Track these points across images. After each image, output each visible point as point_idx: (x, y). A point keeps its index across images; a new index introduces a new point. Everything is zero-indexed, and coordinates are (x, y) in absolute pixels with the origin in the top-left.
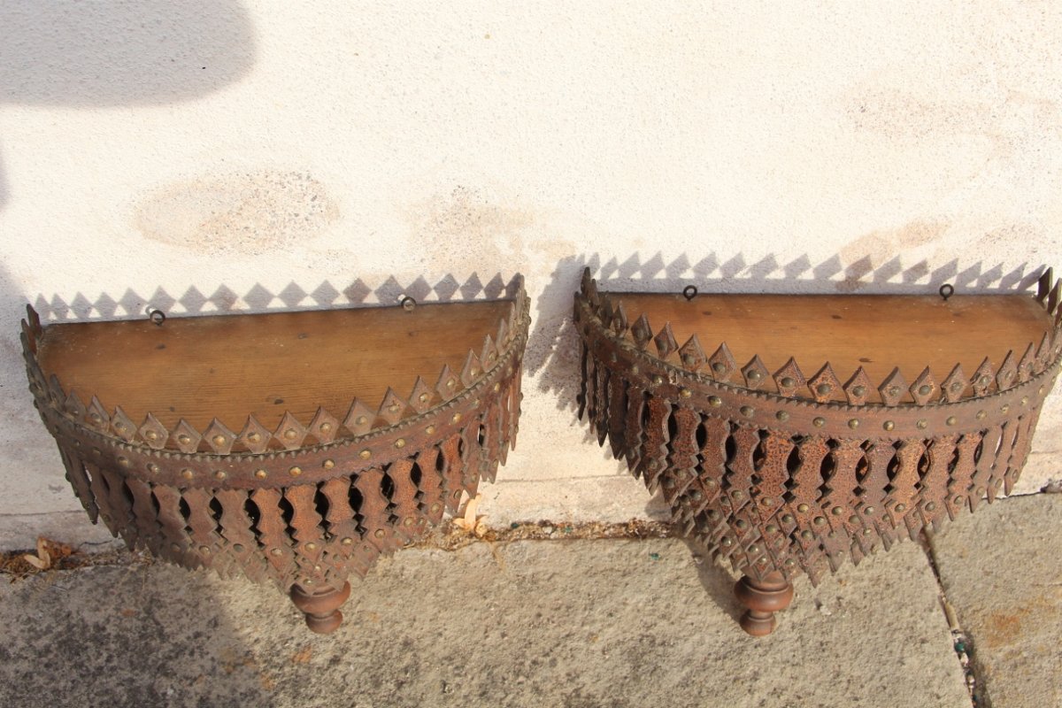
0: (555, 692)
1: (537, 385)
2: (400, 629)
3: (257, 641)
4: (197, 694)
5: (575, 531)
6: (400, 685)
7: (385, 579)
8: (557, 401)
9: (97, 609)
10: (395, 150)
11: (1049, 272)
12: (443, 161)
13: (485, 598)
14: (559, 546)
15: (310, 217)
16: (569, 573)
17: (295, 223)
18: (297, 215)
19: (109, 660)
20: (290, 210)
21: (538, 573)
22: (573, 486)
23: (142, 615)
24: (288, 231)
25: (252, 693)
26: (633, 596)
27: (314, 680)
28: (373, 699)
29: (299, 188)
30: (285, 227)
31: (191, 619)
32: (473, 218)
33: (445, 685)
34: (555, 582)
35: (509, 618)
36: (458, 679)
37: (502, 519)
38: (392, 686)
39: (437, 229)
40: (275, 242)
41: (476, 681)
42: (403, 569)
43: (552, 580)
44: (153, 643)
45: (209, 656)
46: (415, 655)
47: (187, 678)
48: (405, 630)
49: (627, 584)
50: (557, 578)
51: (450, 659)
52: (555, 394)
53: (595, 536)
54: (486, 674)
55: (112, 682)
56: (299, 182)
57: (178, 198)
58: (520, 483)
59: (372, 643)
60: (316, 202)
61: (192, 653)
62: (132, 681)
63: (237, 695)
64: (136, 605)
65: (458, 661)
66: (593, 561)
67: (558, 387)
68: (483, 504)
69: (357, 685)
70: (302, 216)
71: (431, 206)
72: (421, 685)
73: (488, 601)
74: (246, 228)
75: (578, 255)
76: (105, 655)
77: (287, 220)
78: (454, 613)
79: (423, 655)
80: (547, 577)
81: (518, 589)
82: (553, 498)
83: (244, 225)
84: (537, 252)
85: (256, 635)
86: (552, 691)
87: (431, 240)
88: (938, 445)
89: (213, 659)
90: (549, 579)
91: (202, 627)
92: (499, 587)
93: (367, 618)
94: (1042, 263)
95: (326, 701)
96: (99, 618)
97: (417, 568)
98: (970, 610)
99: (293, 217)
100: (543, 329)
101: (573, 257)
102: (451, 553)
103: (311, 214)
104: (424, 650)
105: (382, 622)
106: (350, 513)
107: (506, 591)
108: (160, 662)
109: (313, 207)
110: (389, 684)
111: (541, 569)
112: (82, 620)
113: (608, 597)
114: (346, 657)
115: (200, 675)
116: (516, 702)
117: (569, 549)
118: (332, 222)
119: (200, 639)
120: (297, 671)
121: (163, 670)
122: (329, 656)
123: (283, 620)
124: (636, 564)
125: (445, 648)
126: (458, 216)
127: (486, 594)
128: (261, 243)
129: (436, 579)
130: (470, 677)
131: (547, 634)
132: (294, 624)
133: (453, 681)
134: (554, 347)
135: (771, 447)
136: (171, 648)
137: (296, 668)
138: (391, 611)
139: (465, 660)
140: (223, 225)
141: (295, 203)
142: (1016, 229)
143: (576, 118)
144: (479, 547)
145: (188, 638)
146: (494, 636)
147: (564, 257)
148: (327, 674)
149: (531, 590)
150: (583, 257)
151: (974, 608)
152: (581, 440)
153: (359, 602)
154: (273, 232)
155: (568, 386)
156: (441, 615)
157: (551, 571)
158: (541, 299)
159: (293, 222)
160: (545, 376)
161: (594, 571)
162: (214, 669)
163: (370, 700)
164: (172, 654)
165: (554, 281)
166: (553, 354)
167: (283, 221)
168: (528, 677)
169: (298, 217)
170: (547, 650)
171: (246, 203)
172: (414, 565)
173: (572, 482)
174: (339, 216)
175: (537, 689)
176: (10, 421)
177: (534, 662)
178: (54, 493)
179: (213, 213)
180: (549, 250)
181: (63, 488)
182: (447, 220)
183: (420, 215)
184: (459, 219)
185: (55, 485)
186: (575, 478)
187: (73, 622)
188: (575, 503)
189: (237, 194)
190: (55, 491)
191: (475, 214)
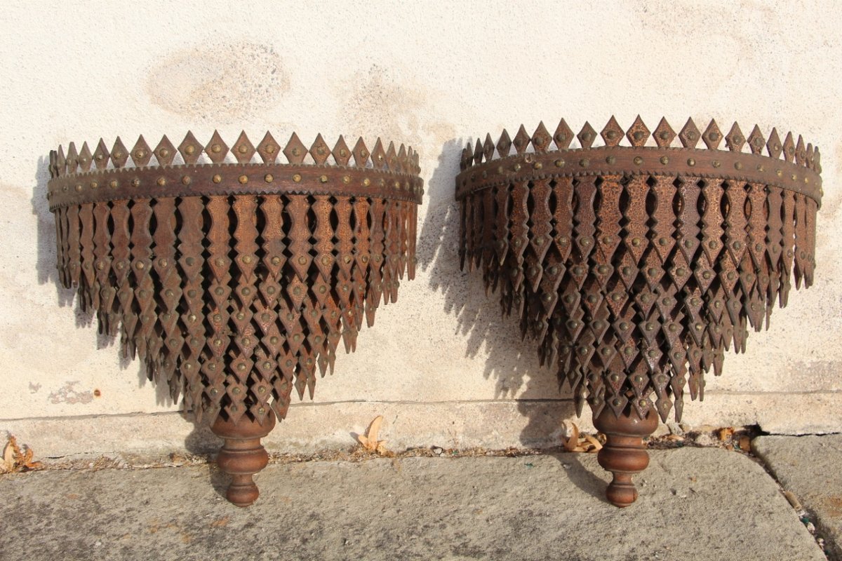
0: (445, 545)
1: (428, 282)
2: (308, 507)
3: (182, 514)
4: (121, 545)
5: (461, 453)
6: (305, 541)
7: (297, 478)
8: (443, 302)
9: (46, 494)
10: (332, 28)
12: (364, 41)
13: (384, 488)
14: (448, 461)
15: (270, 89)
16: (456, 475)
17: (259, 93)
18: (260, 86)
19: (49, 524)
20: (256, 81)
21: (430, 475)
22: (458, 410)
23: (84, 498)
24: (252, 102)
25: (172, 545)
26: (512, 488)
27: (228, 537)
28: (279, 549)
29: (265, 60)
30: (251, 98)
31: (126, 501)
32: (383, 96)
33: (345, 540)
34: (445, 480)
35: (405, 501)
36: (357, 537)
37: (400, 444)
38: (298, 542)
39: (358, 106)
40: (243, 113)
41: (373, 538)
42: (314, 472)
43: (442, 479)
44: (90, 515)
45: (138, 523)
46: (320, 523)
47: (114, 536)
48: (312, 508)
49: (506, 480)
50: (446, 478)
51: (351, 525)
52: (443, 293)
53: (478, 456)
54: (382, 534)
55: (47, 539)
56: (265, 55)
57: (180, 65)
58: (415, 405)
59: (283, 516)
60: (275, 75)
61: (123, 521)
62: (66, 537)
63: (158, 546)
64: (80, 492)
65: (358, 526)
66: (477, 468)
67: (445, 284)
68: (384, 430)
69: (266, 540)
70: (264, 88)
71: (354, 82)
72: (324, 541)
73: (385, 491)
74: (224, 97)
75: (457, 138)
76: (45, 522)
77: (253, 91)
78: (356, 497)
79: (327, 523)
80: (437, 477)
81: (413, 483)
82: (442, 425)
83: (223, 94)
84: (428, 135)
85: (181, 511)
86: (441, 544)
87: (352, 117)
89: (140, 524)
90: (439, 478)
91: (136, 505)
92: (396, 482)
93: (280, 500)
95: (237, 550)
96: (47, 500)
97: (325, 471)
99: (258, 88)
100: (433, 217)
101: (454, 140)
102: (356, 464)
103: (270, 86)
104: (328, 520)
105: (293, 504)
106: (281, 235)
107: (402, 485)
108: (94, 526)
109: (272, 79)
110: (295, 540)
111: (432, 472)
112: (31, 501)
113: (490, 488)
114: (259, 524)
115: (127, 534)
116: (409, 550)
117: (456, 462)
118: (284, 94)
119: (131, 513)
120: (214, 531)
121: (96, 531)
122: (244, 523)
123: (206, 502)
124: (514, 469)
125: (347, 519)
126: (372, 93)
127: (385, 487)
128: (232, 113)
129: (342, 478)
130: (368, 536)
131: (437, 510)
132: (216, 504)
133: (351, 540)
134: (442, 238)
135: (605, 191)
136: (105, 517)
137: (213, 529)
138: (301, 497)
139: (364, 526)
140: (208, 93)
141: (260, 75)
143: (454, 7)
144: (378, 460)
145: (121, 512)
146: (390, 512)
147: (447, 140)
148: (240, 534)
149: (423, 484)
150: (461, 140)
152: (464, 353)
153: (274, 491)
154: (242, 103)
155: (452, 285)
156: (344, 499)
157: (441, 473)
158: (432, 183)
159: (257, 93)
160: (435, 272)
161: (477, 474)
162: (140, 530)
163: (277, 549)
164: (105, 522)
165: (440, 165)
166: (440, 245)
167: (250, 92)
168: (420, 536)
169: (261, 88)
170: (438, 519)
171: (227, 72)
172: (323, 469)
173: (458, 406)
174: (290, 88)
175: (428, 543)
176: (15, 299)
177: (426, 526)
178: (32, 393)
179: (203, 80)
180: (437, 132)
181: (41, 386)
182: (365, 97)
183: (346, 91)
184: (373, 97)
185: (34, 383)
186: (460, 402)
187: (23, 502)
188: (461, 429)
189: (222, 63)
190: (33, 391)
191: (384, 92)
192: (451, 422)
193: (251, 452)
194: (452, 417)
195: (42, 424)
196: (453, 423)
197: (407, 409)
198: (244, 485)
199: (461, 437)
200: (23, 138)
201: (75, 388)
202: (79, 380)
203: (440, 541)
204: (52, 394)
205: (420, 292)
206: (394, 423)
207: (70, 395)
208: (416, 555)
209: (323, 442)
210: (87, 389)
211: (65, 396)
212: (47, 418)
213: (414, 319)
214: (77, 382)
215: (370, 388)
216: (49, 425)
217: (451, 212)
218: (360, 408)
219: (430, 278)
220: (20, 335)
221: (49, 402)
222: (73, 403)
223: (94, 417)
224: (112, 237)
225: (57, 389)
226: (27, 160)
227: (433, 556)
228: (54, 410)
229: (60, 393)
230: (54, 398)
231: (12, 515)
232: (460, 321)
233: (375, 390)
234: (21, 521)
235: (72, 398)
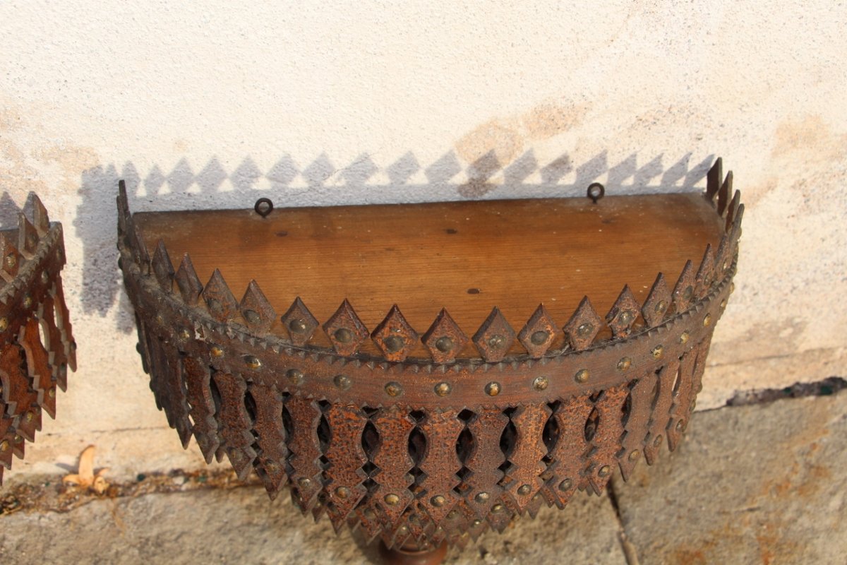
1: (115, 326)
5: (210, 479)
11: (719, 162)
14: (191, 499)
16: (199, 531)
21: (164, 533)
26: (272, 555)
34: (184, 543)
37: (127, 470)
43: (180, 540)
49: (265, 541)
50: (185, 539)
53: (233, 485)
58: (138, 431)
66: (229, 515)
68: (102, 456)
80: (174, 537)
81: (140, 553)
84: (47, 163)
88: (567, 407)
90: (176, 540)
92: (117, 553)
94: (710, 153)
97: (20, 536)
98: (651, 547)
102: (63, 516)
107: (125, 557)
111: (169, 527)
113: (243, 558)
117: (201, 503)
124: (278, 516)
129: (43, 548)
142: (674, 110)
144: (98, 506)
147: (86, 167)
149: (154, 554)
151: (656, 544)
157: (179, 529)
161: (228, 527)
172: (17, 533)
197: (128, 436)
206: (113, 449)
209: (19, 475)
219: (116, 322)
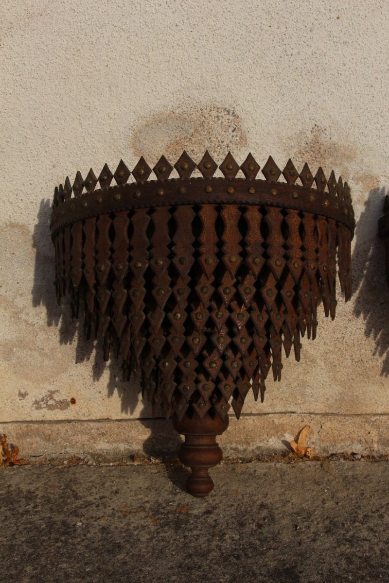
1: (352, 309)
2: (256, 499)
3: (148, 502)
4: (99, 526)
5: (377, 458)
6: (260, 526)
7: (242, 476)
8: (364, 327)
9: (31, 484)
10: (283, 95)
12: (308, 106)
13: (319, 485)
14: (369, 464)
15: (230, 145)
16: (379, 474)
17: (221, 148)
18: (222, 142)
19: (36, 506)
20: (220, 138)
21: (357, 474)
22: (373, 422)
23: (62, 487)
25: (143, 527)
27: (192, 522)
28: (239, 532)
29: (227, 121)
30: (214, 152)
31: (99, 490)
32: (322, 151)
33: (296, 526)
34: (371, 478)
35: (340, 495)
36: (306, 524)
37: (324, 450)
38: (254, 526)
39: (300, 160)
41: (320, 525)
42: (255, 471)
43: (369, 477)
44: (69, 501)
45: (111, 508)
46: (270, 511)
47: (92, 518)
48: (259, 499)
51: (298, 514)
52: (364, 319)
54: (328, 521)
55: (35, 518)
56: (227, 117)
57: (160, 124)
58: (337, 417)
59: (236, 505)
60: (235, 133)
61: (98, 506)
62: (51, 518)
63: (131, 527)
64: (58, 482)
65: (305, 515)
67: (366, 312)
68: (310, 438)
69: (226, 524)
70: (225, 143)
71: (299, 140)
72: (277, 526)
73: (321, 486)
75: (381, 187)
76: (32, 505)
77: (216, 146)
78: (297, 491)
79: (276, 512)
80: (364, 476)
81: (343, 481)
82: (360, 434)
83: (192, 148)
84: (357, 184)
85: (146, 499)
86: (384, 531)
89: (113, 509)
90: (366, 477)
91: (107, 494)
92: (328, 480)
93: (231, 492)
95: (202, 532)
96: (32, 488)
97: (265, 470)
99: (221, 143)
100: (358, 254)
101: (378, 189)
102: (290, 465)
103: (231, 142)
104: (277, 509)
105: (243, 495)
107: (334, 483)
108: (73, 510)
109: (233, 136)
110: (251, 525)
111: (358, 472)
112: (19, 488)
114: (216, 511)
115: (103, 516)
116: (357, 535)
117: (376, 465)
118: (241, 149)
119: (104, 500)
120: (178, 516)
121: (75, 513)
122: (202, 510)
123: (166, 493)
125: (293, 508)
126: (313, 149)
127: (320, 483)
129: (281, 476)
130: (315, 523)
131: (371, 503)
132: (176, 494)
133: (302, 526)
134: (365, 272)
136: (82, 503)
137: (177, 515)
138: (248, 490)
139: (310, 515)
140: (180, 147)
141: (223, 133)
143: (382, 78)
144: (309, 463)
145: (96, 499)
146: (329, 504)
147: (373, 188)
148: (202, 519)
149: (353, 482)
152: (379, 373)
153: (224, 485)
155: (372, 312)
156: (287, 492)
157: (366, 473)
158: (358, 224)
159: (219, 148)
160: (358, 301)
162: (113, 514)
163: (237, 532)
164: (83, 506)
165: (366, 209)
166: (364, 278)
167: (214, 147)
168: (363, 523)
169: (223, 143)
170: (374, 510)
171: (196, 130)
172: (263, 469)
173: (373, 419)
174: (246, 144)
175: (372, 530)
176: (13, 319)
177: (366, 516)
178: (20, 400)
179: (176, 137)
180: (364, 182)
181: (27, 394)
182: (307, 151)
183: (292, 147)
184: (314, 152)
185: (23, 391)
186: (375, 415)
187: (12, 489)
188: (376, 439)
189: (192, 123)
190: (21, 398)
191: (323, 148)
192: (367, 432)
193: (210, 447)
194: (368, 427)
195: (27, 427)
196: (369, 433)
197: (330, 420)
198: (202, 477)
199: (375, 446)
200: (31, 184)
201: (55, 396)
202: (58, 389)
203: (382, 529)
204: (36, 401)
205: (345, 318)
206: (318, 432)
207: (51, 402)
208: (364, 540)
209: (258, 448)
210: (65, 397)
211: (46, 403)
212: (32, 422)
213: (339, 342)
214: (57, 391)
215: (300, 401)
216: (33, 428)
217: (373, 250)
218: (290, 418)
219: (354, 306)
220: (15, 349)
221: (33, 408)
222: (53, 410)
223: (69, 422)
224: (112, 244)
225: (41, 397)
226: (32, 202)
227: (380, 541)
228: (37, 415)
229: (43, 400)
230: (37, 405)
231: (4, 498)
232: (378, 344)
233: (303, 403)
234: (12, 504)
235: (52, 405)
